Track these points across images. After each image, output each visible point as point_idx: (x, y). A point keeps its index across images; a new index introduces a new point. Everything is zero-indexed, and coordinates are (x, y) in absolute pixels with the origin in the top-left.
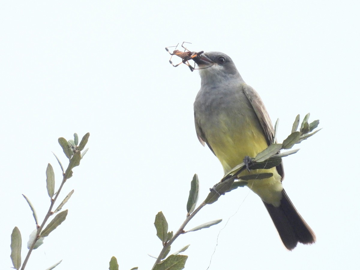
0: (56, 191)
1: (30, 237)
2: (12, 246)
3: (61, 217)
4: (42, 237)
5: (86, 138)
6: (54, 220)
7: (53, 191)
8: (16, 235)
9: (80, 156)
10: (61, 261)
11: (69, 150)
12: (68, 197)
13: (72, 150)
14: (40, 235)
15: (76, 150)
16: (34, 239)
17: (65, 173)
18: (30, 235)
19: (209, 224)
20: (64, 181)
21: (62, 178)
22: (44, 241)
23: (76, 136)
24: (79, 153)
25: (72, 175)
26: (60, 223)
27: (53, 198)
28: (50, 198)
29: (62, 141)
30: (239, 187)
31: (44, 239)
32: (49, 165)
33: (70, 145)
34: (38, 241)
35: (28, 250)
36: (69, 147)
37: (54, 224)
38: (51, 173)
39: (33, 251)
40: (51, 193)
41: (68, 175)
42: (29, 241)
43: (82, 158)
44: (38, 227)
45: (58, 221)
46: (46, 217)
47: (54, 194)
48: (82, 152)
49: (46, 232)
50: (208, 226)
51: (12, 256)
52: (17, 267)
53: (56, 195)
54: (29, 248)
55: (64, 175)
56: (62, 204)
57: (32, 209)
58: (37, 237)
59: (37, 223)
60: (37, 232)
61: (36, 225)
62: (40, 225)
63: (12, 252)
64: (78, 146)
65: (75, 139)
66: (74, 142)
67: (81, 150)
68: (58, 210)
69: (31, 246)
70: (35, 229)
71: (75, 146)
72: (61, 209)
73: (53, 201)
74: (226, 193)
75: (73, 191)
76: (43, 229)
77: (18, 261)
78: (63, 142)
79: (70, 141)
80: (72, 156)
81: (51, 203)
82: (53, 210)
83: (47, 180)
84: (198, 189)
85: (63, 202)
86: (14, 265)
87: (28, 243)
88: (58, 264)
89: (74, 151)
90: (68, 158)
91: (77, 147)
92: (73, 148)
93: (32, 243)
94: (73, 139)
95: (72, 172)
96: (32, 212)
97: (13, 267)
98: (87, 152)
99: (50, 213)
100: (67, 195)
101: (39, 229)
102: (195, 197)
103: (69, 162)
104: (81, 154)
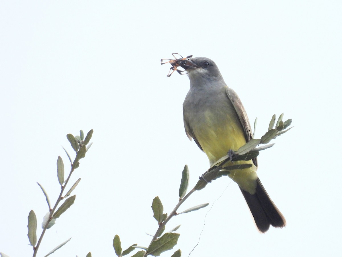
0: (65, 179)
1: (44, 219)
2: (29, 226)
3: (70, 201)
4: (54, 218)
5: (90, 133)
7: (63, 179)
8: (32, 217)
9: (85, 149)
10: (70, 239)
11: (76, 144)
12: (76, 184)
13: (78, 144)
14: (52, 216)
15: (82, 144)
16: (47, 220)
17: (72, 163)
18: (44, 217)
19: (198, 207)
20: (72, 171)
21: (70, 168)
22: (56, 222)
23: (81, 132)
24: (84, 147)
25: (79, 165)
26: (69, 206)
27: (63, 185)
28: (60, 186)
29: (70, 137)
30: (223, 176)
31: (56, 220)
32: (59, 157)
33: (76, 140)
34: (51, 222)
35: (42, 230)
36: (76, 142)
37: (64, 207)
38: (61, 164)
39: (47, 230)
40: (61, 181)
41: (75, 165)
42: (43, 222)
43: (87, 151)
44: (51, 210)
45: (67, 204)
46: (57, 201)
47: (64, 181)
48: (87, 146)
49: (57, 214)
50: (197, 209)
51: (29, 235)
52: (33, 244)
53: (65, 182)
54: (43, 228)
55: (72, 165)
56: (71, 190)
57: (45, 195)
58: (50, 219)
59: (49, 207)
60: (50, 214)
61: (49, 208)
62: (52, 208)
63: (29, 232)
64: (84, 140)
65: (81, 135)
66: (80, 138)
67: (86, 144)
68: (67, 196)
69: (45, 226)
70: (48, 211)
71: (81, 141)
72: (70, 194)
73: (63, 188)
74: (213, 181)
75: (80, 179)
76: (55, 211)
77: (34, 239)
78: (71, 138)
79: (77, 136)
80: (79, 149)
81: (61, 189)
82: (63, 196)
83: (58, 171)
84: (188, 177)
85: (71, 188)
86: (31, 242)
87: (42, 224)
88: (68, 241)
89: (80, 145)
90: (75, 150)
91: (83, 142)
92: (79, 142)
93: (46, 224)
94: (79, 135)
95: (78, 163)
96: (45, 198)
97: (30, 244)
98: (91, 146)
99: (60, 198)
100: (75, 182)
101: (52, 211)
102: (186, 184)
103: (76, 155)
104: (86, 148)
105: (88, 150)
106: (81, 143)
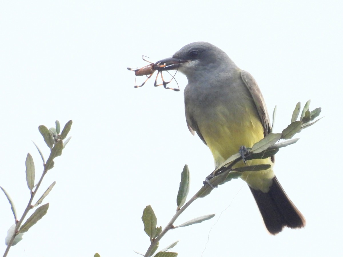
0: (36, 182)
1: (8, 233)
3: (42, 211)
4: (21, 232)
5: (69, 125)
6: (33, 215)
7: (33, 182)
9: (62, 145)
11: (50, 138)
12: (49, 189)
13: (53, 138)
14: (19, 230)
15: (58, 138)
16: (12, 235)
17: (45, 163)
18: (8, 231)
19: (201, 219)
20: (45, 172)
21: (43, 168)
22: (23, 237)
23: (57, 123)
24: (61, 142)
25: (54, 165)
26: (40, 217)
27: (33, 190)
28: (30, 191)
29: (42, 129)
30: (233, 179)
31: (23, 234)
32: (29, 155)
33: (51, 133)
34: (16, 237)
35: (6, 247)
36: (50, 135)
37: (34, 218)
38: (31, 163)
39: (12, 247)
40: (31, 185)
41: (49, 165)
42: (7, 237)
43: (64, 147)
44: (17, 222)
45: (38, 215)
46: (25, 211)
47: (34, 186)
48: (64, 141)
49: (25, 227)
50: (199, 221)
53: (36, 187)
54: (7, 244)
55: (45, 165)
56: (43, 197)
57: (10, 202)
58: (16, 233)
59: (15, 218)
60: (16, 227)
61: (15, 219)
62: (19, 219)
64: (60, 134)
65: (57, 127)
66: (55, 130)
67: (63, 138)
68: (38, 204)
69: (9, 242)
71: (56, 135)
72: (41, 202)
73: (33, 194)
74: (219, 186)
75: (54, 183)
76: (23, 224)
78: (44, 130)
79: (51, 128)
80: (54, 145)
81: (30, 196)
82: (33, 204)
83: (27, 172)
85: (44, 194)
87: (6, 239)
89: (56, 140)
90: (49, 147)
91: (59, 136)
92: (54, 136)
93: (10, 239)
94: (54, 127)
95: (53, 163)
96: (10, 206)
98: (69, 141)
99: (30, 207)
100: (48, 187)
101: (18, 224)
102: (185, 189)
103: (50, 152)
104: (63, 143)
105: (66, 146)
106: (56, 138)
